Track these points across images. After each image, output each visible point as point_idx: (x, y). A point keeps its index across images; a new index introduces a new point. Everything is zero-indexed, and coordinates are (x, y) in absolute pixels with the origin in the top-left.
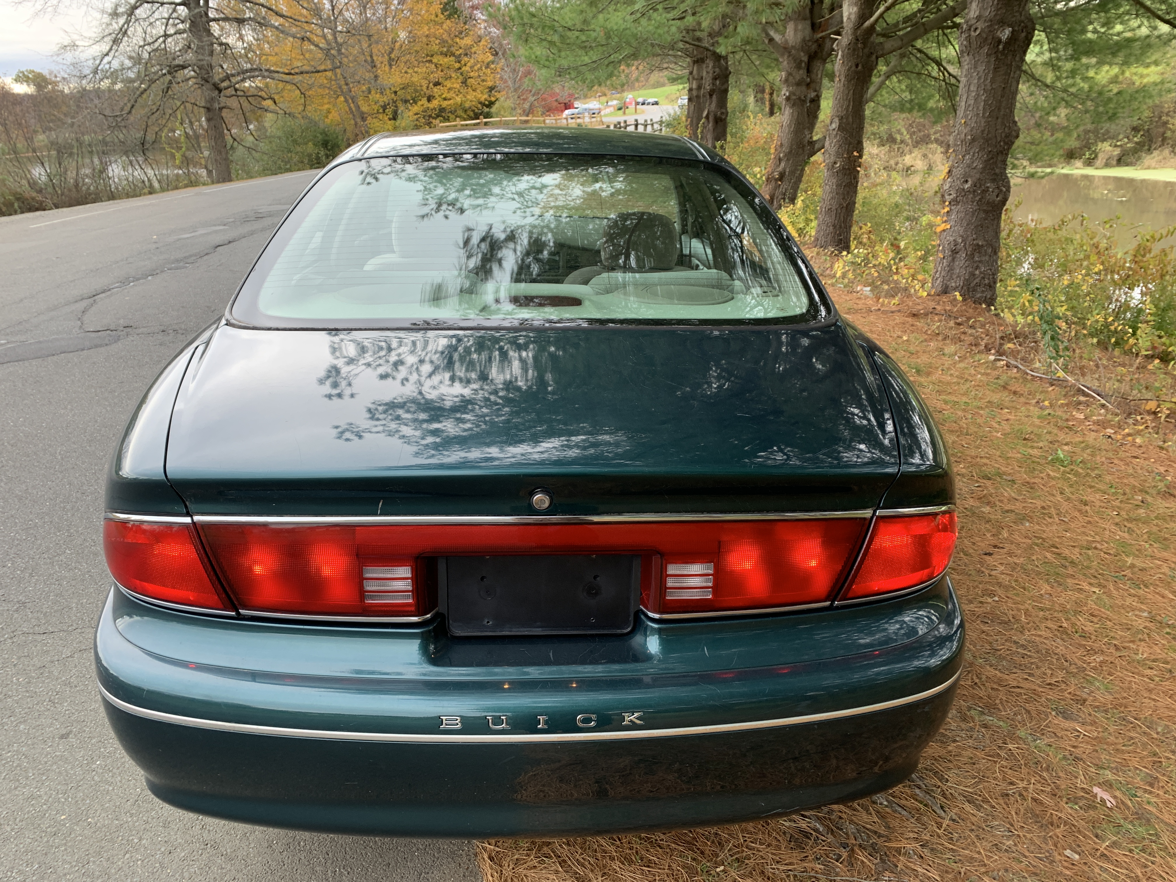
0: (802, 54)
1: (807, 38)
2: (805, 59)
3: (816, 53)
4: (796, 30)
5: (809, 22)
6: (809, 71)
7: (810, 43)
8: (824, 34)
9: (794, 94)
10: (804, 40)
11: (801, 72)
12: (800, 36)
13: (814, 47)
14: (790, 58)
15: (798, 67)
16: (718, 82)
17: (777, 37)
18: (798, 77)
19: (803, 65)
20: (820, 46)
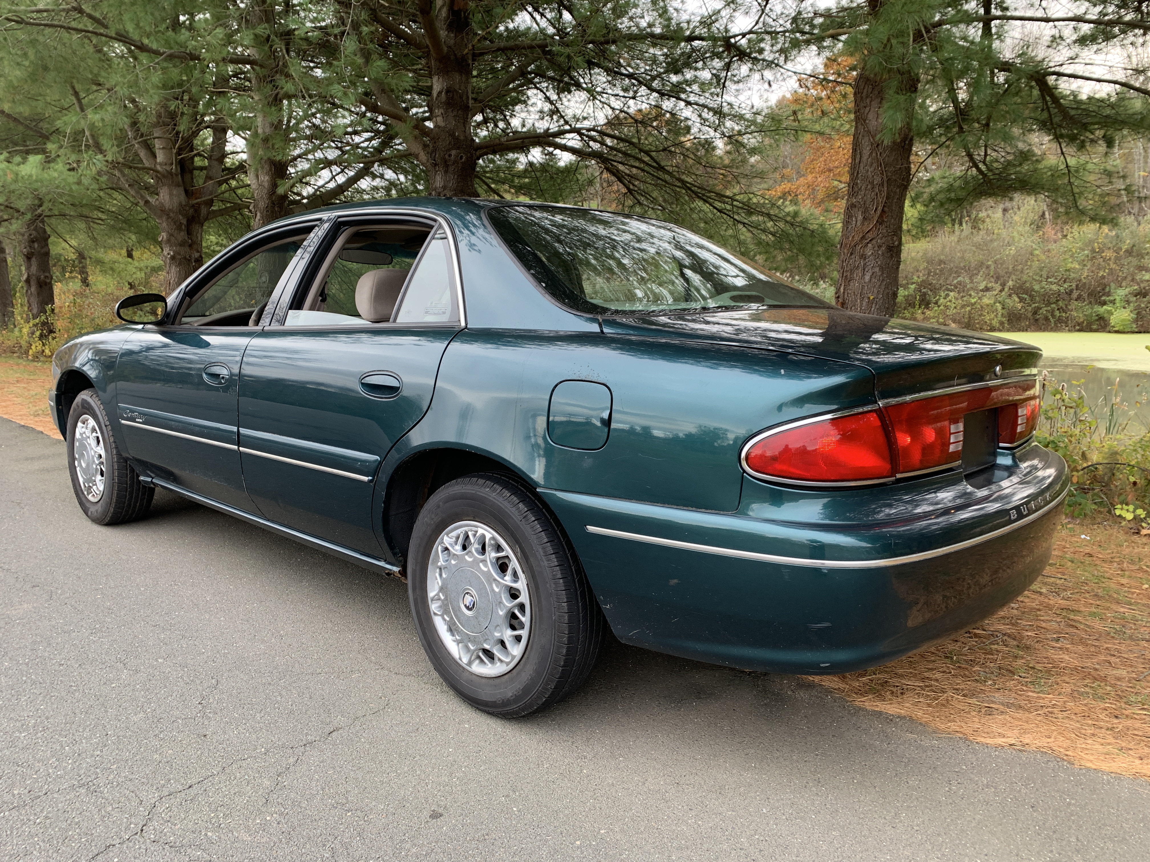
0: (181, 217)
1: (184, 203)
2: (184, 222)
3: (193, 217)
4: (171, 195)
5: (181, 190)
6: (189, 233)
7: (187, 208)
8: (199, 200)
9: (179, 254)
10: (180, 204)
11: (182, 233)
12: (176, 201)
13: (191, 211)
14: (170, 220)
15: (179, 228)
16: (36, 245)
17: (152, 200)
18: (180, 239)
19: (183, 227)
20: (196, 211)
